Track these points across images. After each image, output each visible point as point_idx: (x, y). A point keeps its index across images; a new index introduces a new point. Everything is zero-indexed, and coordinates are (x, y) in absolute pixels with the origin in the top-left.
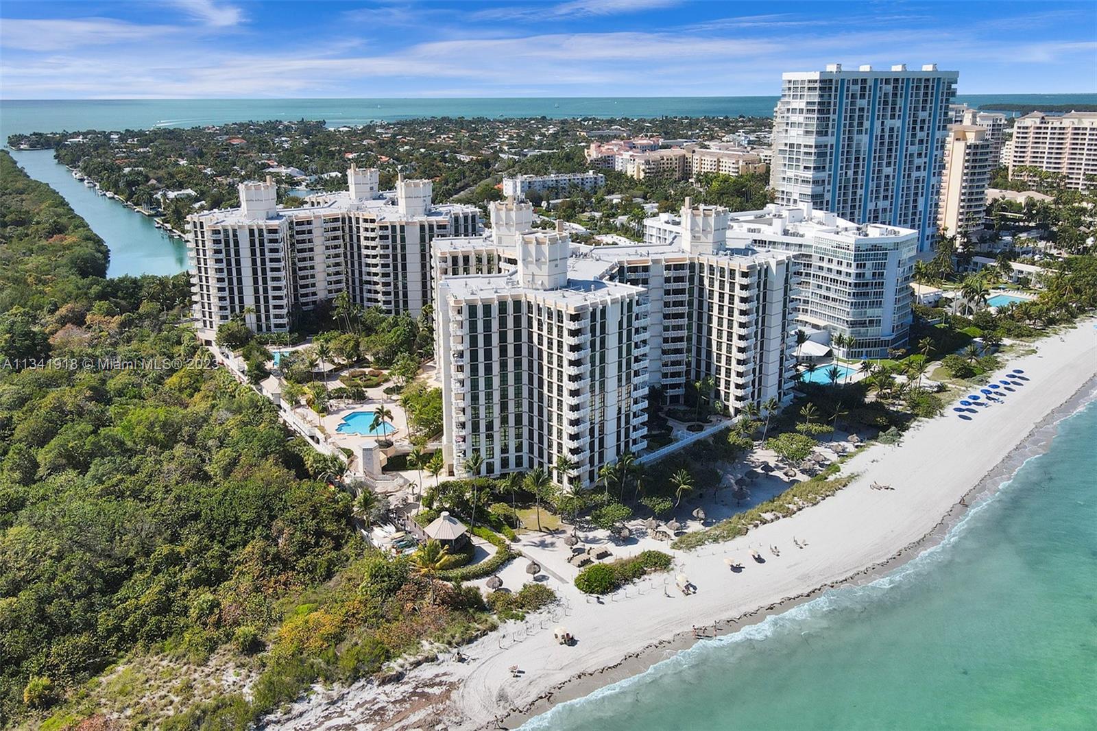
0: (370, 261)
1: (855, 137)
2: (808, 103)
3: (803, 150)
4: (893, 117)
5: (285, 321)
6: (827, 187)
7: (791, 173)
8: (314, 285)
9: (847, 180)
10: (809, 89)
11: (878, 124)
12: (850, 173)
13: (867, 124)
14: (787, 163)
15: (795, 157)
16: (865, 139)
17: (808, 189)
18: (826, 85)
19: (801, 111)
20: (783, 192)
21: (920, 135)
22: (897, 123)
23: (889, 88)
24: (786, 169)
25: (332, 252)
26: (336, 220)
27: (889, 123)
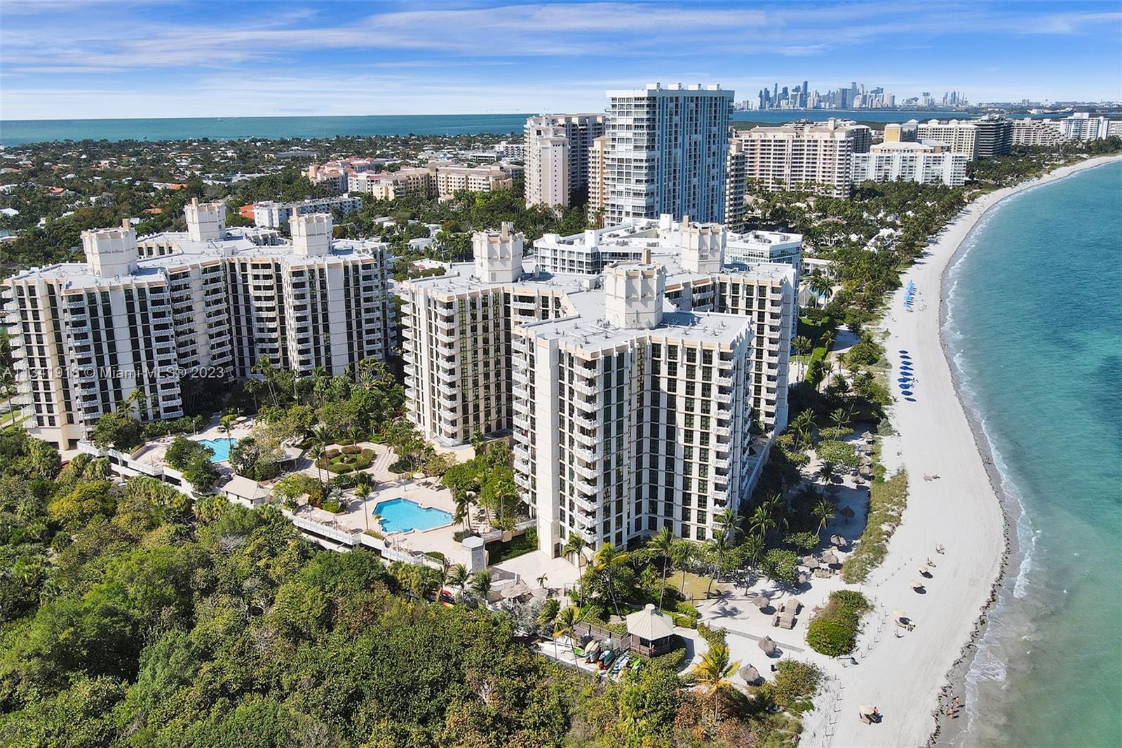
0: (265, 314)
1: (673, 150)
2: (635, 119)
3: (633, 164)
4: (696, 132)
5: (179, 402)
6: (657, 199)
7: (621, 187)
8: (194, 352)
9: (669, 191)
10: (635, 105)
11: (687, 137)
12: (671, 184)
13: (680, 139)
14: (616, 177)
15: (624, 171)
16: (679, 151)
17: (642, 202)
18: (653, 102)
19: (629, 127)
20: (613, 205)
21: (714, 148)
22: (699, 137)
23: (693, 105)
24: (616, 183)
25: (214, 308)
26: (215, 269)
27: (694, 137)
